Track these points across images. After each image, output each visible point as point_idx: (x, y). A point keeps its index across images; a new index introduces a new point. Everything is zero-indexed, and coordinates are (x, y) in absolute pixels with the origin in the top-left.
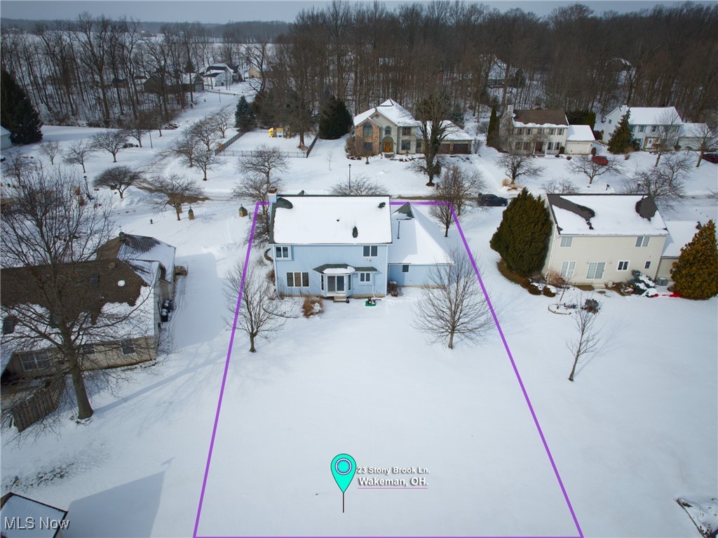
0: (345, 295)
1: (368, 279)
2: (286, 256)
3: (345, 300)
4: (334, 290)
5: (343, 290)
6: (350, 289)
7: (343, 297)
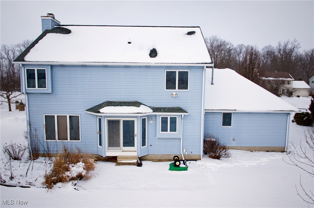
0: (135, 154)
1: (173, 129)
2: (42, 85)
3: (135, 161)
4: (118, 145)
5: (133, 145)
6: (144, 144)
7: (133, 158)
